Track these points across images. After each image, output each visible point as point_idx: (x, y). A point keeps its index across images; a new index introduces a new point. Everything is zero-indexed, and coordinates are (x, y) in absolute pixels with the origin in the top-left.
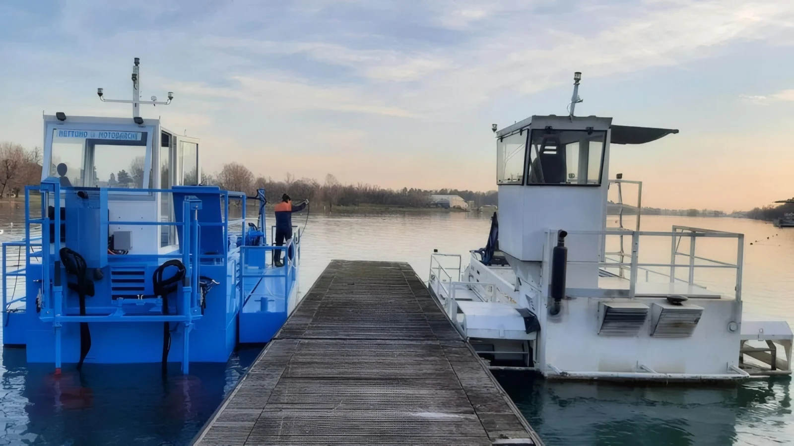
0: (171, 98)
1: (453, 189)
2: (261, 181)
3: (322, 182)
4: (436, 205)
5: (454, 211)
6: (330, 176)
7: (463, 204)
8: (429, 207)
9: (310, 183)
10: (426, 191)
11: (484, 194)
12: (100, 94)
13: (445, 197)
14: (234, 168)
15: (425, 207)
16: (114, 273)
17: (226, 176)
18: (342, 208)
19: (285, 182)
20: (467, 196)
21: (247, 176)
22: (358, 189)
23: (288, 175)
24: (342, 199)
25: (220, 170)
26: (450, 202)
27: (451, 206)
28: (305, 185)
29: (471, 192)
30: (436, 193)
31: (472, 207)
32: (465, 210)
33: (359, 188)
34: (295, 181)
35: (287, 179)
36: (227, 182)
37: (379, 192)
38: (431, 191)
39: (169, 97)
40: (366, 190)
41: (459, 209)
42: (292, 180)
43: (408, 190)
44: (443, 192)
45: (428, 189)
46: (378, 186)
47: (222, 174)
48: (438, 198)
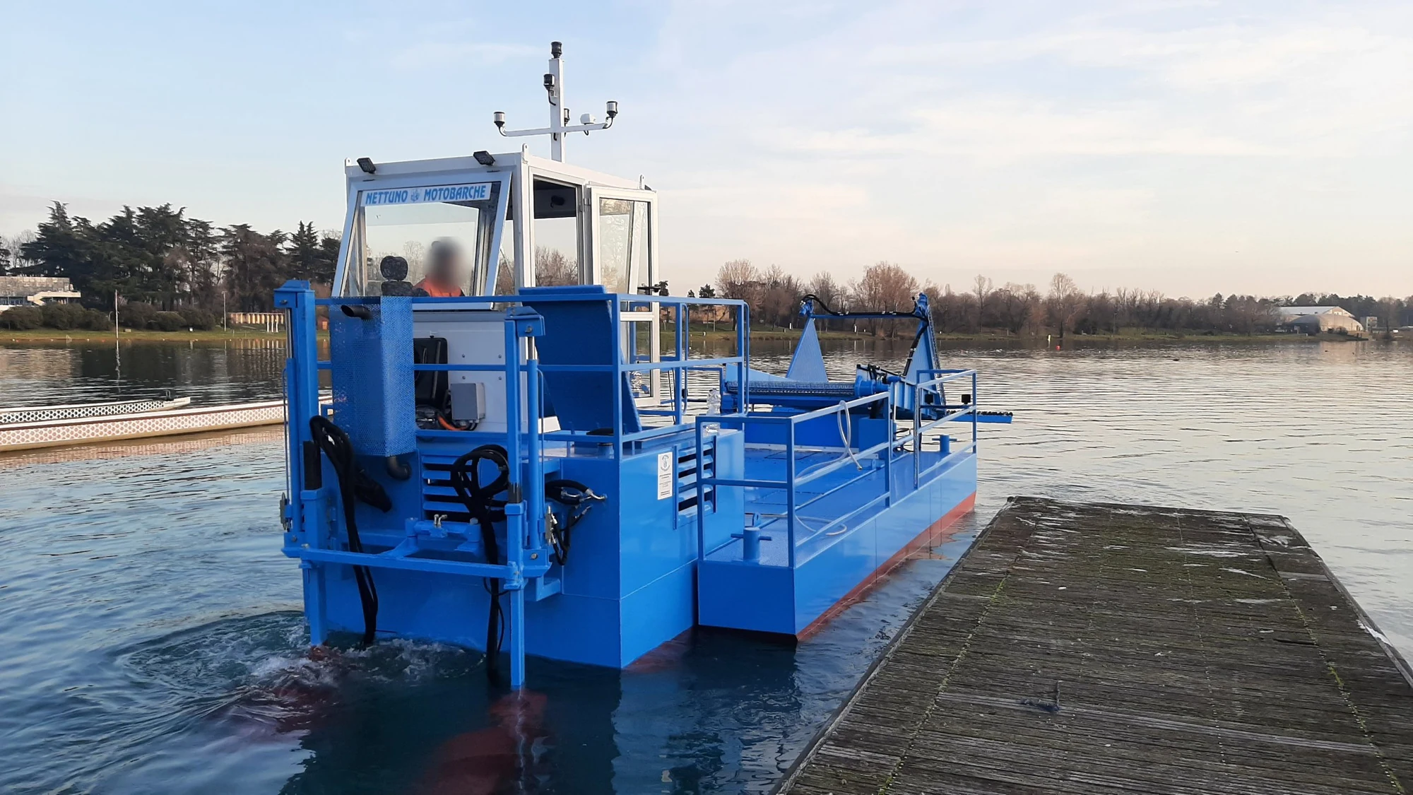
0: (612, 114)
1: (1329, 293)
2: (929, 295)
3: (1045, 291)
4: (1290, 327)
5: (1331, 341)
6: (1060, 278)
7: (1352, 326)
8: (1273, 332)
9: (1021, 293)
10: (1264, 301)
11: (1399, 303)
12: (499, 124)
13: (1309, 311)
14: (883, 271)
15: (1263, 332)
16: (431, 467)
17: (871, 289)
18: (1083, 336)
19: (975, 295)
20: (1358, 307)
21: (906, 285)
22: (1117, 301)
23: (981, 280)
24: (1085, 320)
25: (860, 277)
26: (1321, 320)
27: (1325, 328)
28: (1012, 299)
29: (1370, 300)
30: (1289, 303)
31: (1371, 330)
32: (1355, 338)
33: (1119, 299)
34: (993, 291)
35: (977, 290)
36: (872, 298)
37: (1161, 306)
38: (1277, 300)
39: (608, 112)
40: (1134, 301)
41: (1341, 336)
42: (985, 290)
43: (1225, 299)
44: (1305, 301)
45: (1269, 295)
46: (1161, 294)
47: (863, 283)
48: (1293, 313)
